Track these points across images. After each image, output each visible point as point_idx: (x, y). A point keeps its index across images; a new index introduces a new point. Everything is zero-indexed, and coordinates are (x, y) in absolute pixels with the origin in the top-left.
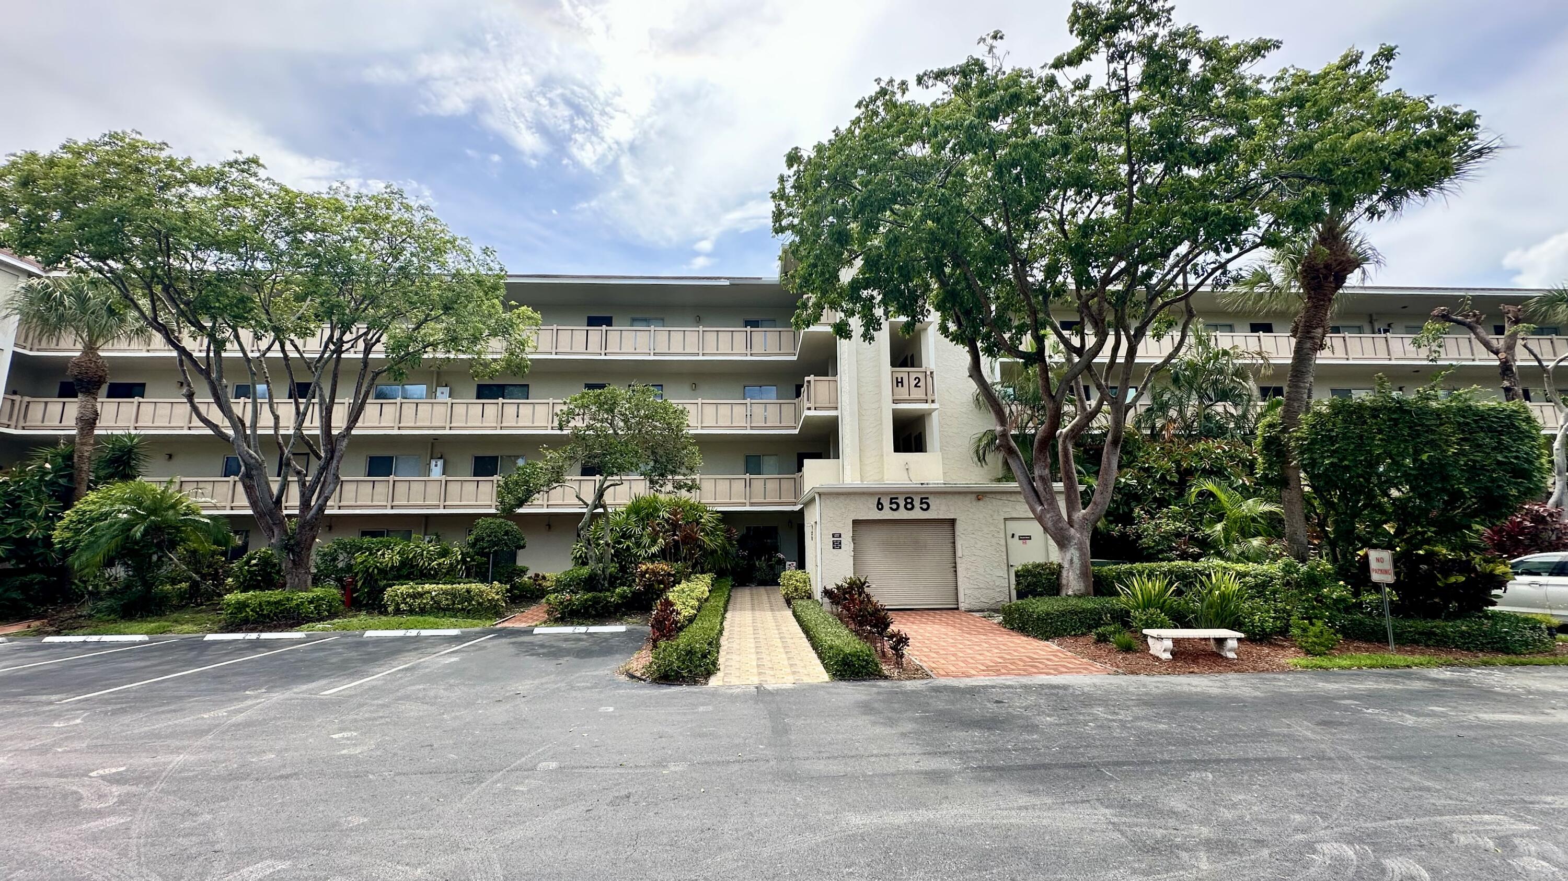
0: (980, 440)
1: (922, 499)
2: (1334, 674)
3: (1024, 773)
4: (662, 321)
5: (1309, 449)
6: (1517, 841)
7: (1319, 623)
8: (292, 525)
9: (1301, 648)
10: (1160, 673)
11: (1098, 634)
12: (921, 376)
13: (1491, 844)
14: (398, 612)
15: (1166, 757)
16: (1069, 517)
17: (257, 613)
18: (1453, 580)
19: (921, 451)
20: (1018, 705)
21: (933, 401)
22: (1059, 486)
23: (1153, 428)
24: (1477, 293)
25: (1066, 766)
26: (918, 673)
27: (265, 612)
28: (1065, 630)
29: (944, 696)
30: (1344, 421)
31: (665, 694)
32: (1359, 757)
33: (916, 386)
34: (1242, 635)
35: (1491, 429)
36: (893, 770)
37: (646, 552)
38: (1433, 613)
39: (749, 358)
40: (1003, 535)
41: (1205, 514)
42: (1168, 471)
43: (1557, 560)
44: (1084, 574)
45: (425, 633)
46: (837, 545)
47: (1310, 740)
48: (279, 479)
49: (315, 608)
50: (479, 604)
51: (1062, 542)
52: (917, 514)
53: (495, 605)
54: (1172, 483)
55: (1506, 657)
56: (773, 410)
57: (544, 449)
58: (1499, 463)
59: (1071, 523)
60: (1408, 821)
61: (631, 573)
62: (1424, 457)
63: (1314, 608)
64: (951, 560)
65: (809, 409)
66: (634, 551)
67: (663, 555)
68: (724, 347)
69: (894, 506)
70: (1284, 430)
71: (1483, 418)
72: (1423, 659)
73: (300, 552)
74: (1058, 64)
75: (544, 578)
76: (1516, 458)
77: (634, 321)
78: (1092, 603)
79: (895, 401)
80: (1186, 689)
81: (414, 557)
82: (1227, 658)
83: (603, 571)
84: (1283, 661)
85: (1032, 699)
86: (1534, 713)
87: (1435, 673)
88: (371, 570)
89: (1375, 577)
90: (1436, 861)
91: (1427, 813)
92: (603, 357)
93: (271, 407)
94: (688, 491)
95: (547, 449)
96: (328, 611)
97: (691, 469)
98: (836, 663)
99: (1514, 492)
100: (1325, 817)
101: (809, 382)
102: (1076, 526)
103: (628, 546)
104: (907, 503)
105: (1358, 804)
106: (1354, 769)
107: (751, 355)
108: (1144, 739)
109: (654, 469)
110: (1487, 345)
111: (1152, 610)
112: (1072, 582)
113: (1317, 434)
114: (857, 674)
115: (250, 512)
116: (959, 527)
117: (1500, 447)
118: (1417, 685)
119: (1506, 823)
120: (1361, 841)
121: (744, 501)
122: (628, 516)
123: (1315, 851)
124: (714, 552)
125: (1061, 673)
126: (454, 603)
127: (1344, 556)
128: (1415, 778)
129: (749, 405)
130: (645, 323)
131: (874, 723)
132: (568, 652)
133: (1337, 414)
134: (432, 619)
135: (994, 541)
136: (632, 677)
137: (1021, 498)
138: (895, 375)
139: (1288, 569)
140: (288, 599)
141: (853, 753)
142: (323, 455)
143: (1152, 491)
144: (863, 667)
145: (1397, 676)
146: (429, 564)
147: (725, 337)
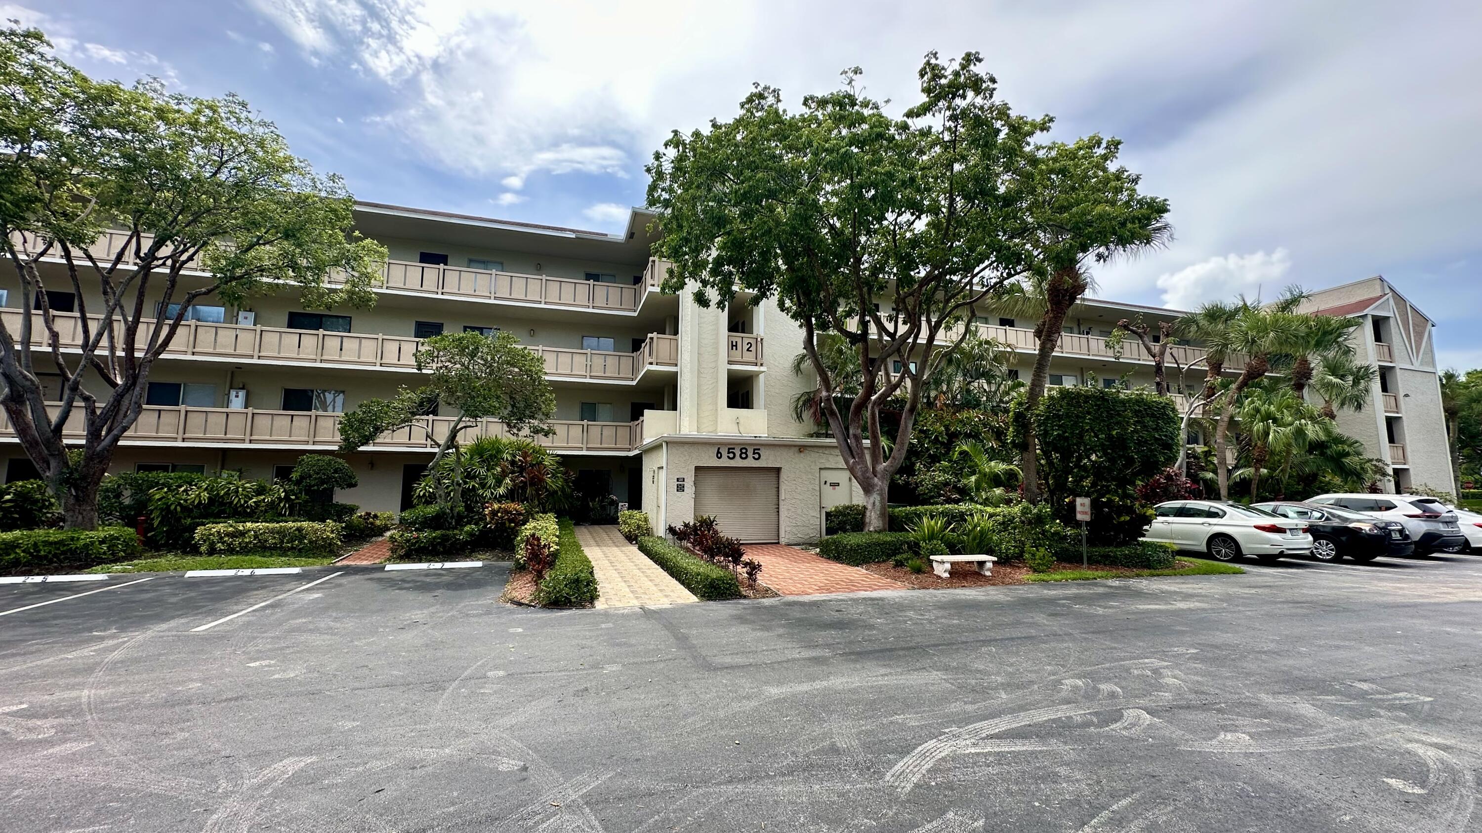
0: (799, 399)
1: (755, 450)
2: (1052, 584)
3: (877, 655)
4: (502, 266)
5: (1044, 423)
6: (1162, 671)
7: (1043, 550)
8: (73, 458)
9: (1030, 567)
10: (943, 588)
11: (896, 561)
12: (753, 342)
13: (1149, 673)
14: (212, 551)
15: (964, 639)
16: (873, 468)
17: (31, 554)
18: (1122, 519)
19: (748, 407)
20: (854, 612)
21: (762, 365)
22: (867, 442)
23: (928, 397)
24: (1146, 311)
25: (903, 649)
26: (767, 592)
27: (42, 553)
28: (871, 558)
29: (796, 608)
30: (1068, 404)
31: (562, 616)
32: (1076, 632)
33: (748, 350)
34: (995, 559)
35: (1153, 415)
36: (785, 659)
37: (492, 493)
38: (1108, 542)
39: (591, 310)
40: (818, 483)
41: (964, 468)
42: (941, 433)
43: (1179, 506)
44: (882, 515)
45: (259, 572)
46: (681, 488)
47: (1045, 625)
48: (61, 403)
49: (108, 548)
50: (311, 542)
51: (867, 489)
52: (750, 462)
53: (330, 544)
54: (942, 443)
55: (1149, 571)
56: (612, 362)
57: (402, 388)
58: (1156, 439)
59: (875, 473)
60: (1107, 665)
61: (478, 511)
62: (1114, 433)
63: (1039, 539)
64: (775, 501)
65: (651, 363)
66: (480, 492)
67: (511, 495)
68: (567, 297)
69: (731, 455)
70: (1027, 409)
71: (1150, 408)
72: (1104, 573)
73: (86, 488)
74: (910, 114)
75: (376, 516)
76: (1166, 436)
77: (471, 262)
78: (889, 537)
79: (730, 362)
80: (963, 597)
81: (227, 494)
82: (985, 576)
83: (452, 509)
84: (1021, 577)
85: (861, 608)
86: (1166, 604)
87: (1110, 582)
88: (173, 507)
89: (1079, 517)
90: (1124, 684)
91: (1116, 660)
92: (440, 296)
93: (47, 322)
94: (546, 435)
95: (405, 389)
96: (124, 551)
97: (547, 416)
98: (704, 587)
99: (1162, 459)
100: (1063, 666)
101: (652, 339)
102: (879, 476)
103: (473, 486)
104: (742, 453)
105: (1079, 659)
106: (1074, 640)
107: (593, 307)
108: (947, 630)
109: (513, 414)
110: (1149, 350)
111: (935, 542)
112: (874, 521)
113: (1050, 412)
114: (722, 595)
115: (17, 440)
116: (783, 475)
117: (1157, 429)
118: (1101, 590)
119: (1156, 663)
120: (1085, 677)
121: (581, 445)
122: (471, 458)
123: (1062, 684)
124: (555, 492)
125: (875, 590)
126: (282, 542)
127: (1058, 502)
128: (1107, 643)
129: (589, 355)
130: (483, 266)
131: (753, 630)
132: (437, 586)
133: (1063, 399)
134: (258, 558)
135: (811, 487)
136: (520, 604)
137: (837, 452)
138: (731, 339)
139: (1025, 511)
140: (72, 539)
141: (748, 650)
142: (119, 381)
143: (928, 449)
144: (727, 589)
145: (1089, 585)
146: (246, 502)
147: (568, 289)
